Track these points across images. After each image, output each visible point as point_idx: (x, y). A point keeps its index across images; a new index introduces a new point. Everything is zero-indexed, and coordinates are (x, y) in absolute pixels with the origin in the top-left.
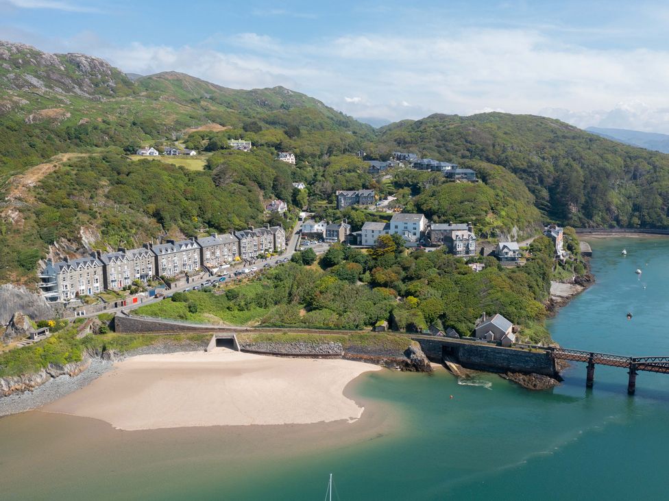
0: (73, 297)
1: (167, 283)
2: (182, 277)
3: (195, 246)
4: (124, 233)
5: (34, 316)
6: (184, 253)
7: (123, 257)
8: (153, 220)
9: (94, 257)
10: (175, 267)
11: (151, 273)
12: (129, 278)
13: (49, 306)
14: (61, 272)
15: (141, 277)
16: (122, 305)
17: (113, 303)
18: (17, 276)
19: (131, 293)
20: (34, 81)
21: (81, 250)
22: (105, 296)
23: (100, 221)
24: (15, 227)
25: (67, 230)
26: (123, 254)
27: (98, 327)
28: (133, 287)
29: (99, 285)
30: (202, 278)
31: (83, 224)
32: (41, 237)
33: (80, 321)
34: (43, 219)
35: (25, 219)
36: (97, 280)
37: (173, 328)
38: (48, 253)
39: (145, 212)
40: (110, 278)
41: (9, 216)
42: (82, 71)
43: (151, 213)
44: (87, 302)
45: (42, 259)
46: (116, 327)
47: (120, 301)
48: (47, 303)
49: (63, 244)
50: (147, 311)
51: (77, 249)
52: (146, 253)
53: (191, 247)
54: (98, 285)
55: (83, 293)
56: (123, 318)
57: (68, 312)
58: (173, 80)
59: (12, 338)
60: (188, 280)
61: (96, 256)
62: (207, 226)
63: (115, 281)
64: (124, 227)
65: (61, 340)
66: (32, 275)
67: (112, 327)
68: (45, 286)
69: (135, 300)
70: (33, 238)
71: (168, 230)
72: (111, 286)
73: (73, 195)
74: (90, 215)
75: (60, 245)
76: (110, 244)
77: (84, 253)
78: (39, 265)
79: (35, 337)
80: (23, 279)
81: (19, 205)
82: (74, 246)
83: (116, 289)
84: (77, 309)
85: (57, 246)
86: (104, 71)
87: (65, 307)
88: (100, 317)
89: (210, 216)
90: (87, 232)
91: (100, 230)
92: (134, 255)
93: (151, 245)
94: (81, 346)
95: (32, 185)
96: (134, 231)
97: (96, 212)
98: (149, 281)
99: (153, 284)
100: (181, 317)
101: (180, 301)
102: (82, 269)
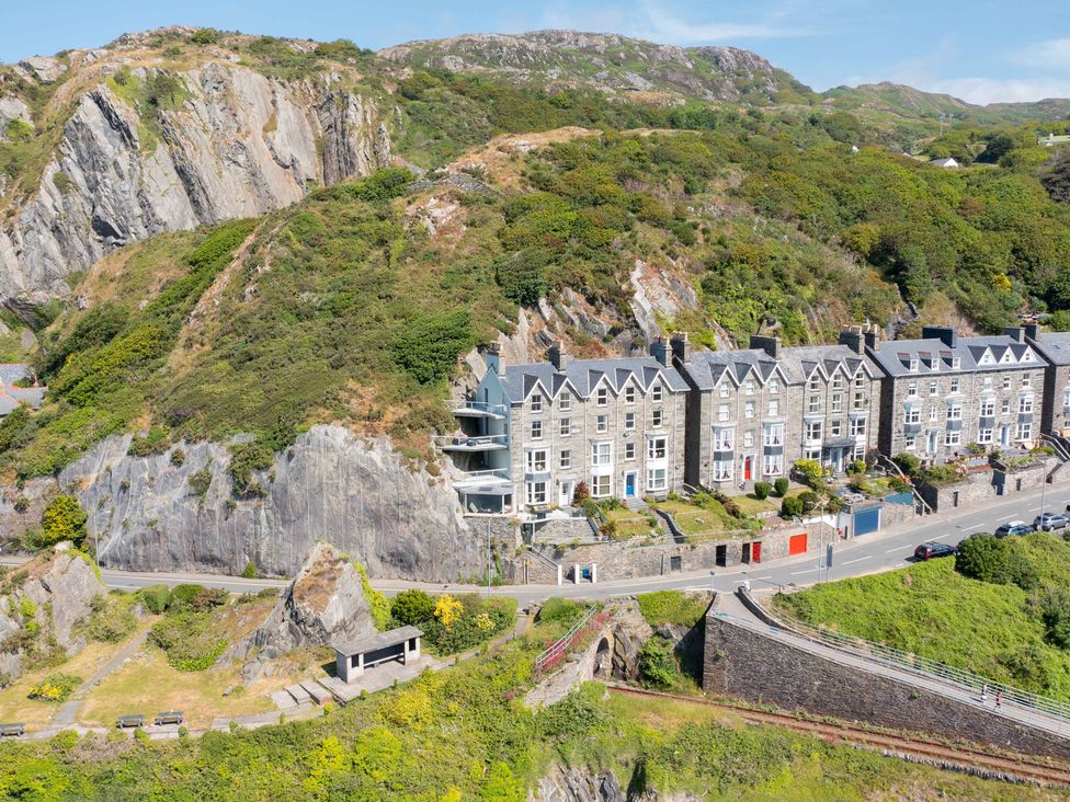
0: (565, 500)
1: (924, 488)
2: (978, 469)
3: (1030, 357)
4: (775, 294)
5: (413, 559)
6: (988, 380)
7: (766, 367)
8: (871, 273)
9: (661, 359)
10: (950, 426)
11: (864, 442)
12: (779, 451)
13: (464, 525)
14: (528, 401)
15: (826, 451)
16: (745, 559)
17: (711, 548)
18: (377, 400)
19: (786, 513)
20: (639, 82)
21: (627, 335)
22: (683, 513)
23: (702, 253)
24: (433, 246)
25: (590, 265)
26: (768, 358)
27: (634, 649)
28: (795, 490)
29: (669, 466)
30: (1049, 480)
31: (645, 252)
32: (497, 279)
33: (562, 613)
34: (522, 226)
35: (472, 224)
36: (661, 444)
37: (978, 728)
38: (509, 332)
39: (848, 246)
40: (710, 444)
41: (424, 212)
42: (722, 68)
43: (866, 248)
44: (609, 530)
45: (481, 348)
46: (708, 664)
47: (740, 543)
48: (459, 517)
49: (569, 311)
50: (849, 610)
51: (615, 332)
52: (853, 364)
53: (1013, 360)
54: (662, 464)
55: (606, 489)
56: (744, 634)
57: (534, 562)
58: (883, 92)
59: (273, 656)
60: (998, 482)
61: (669, 356)
62: (1043, 304)
63: (729, 456)
64: (779, 276)
65: (453, 706)
66: (429, 403)
67: (693, 656)
68: (463, 447)
69: (799, 544)
70: (472, 278)
71: (920, 303)
72: (710, 473)
73: (634, 178)
74: (675, 233)
75: (560, 314)
76: (725, 327)
77: (634, 346)
78: (468, 368)
79: (353, 673)
80: (394, 413)
81: (467, 187)
82: (605, 321)
83: (729, 490)
84: (568, 552)
85: (547, 311)
86: (759, 68)
87: (527, 539)
88: (646, 605)
89: (1054, 275)
90: (655, 279)
91: (698, 280)
92: (808, 364)
93: (870, 338)
94: (535, 749)
95: (525, 150)
96: (808, 292)
97: (695, 226)
98: (855, 469)
99: (869, 482)
100: (1019, 672)
101: (997, 579)
102: (608, 396)
